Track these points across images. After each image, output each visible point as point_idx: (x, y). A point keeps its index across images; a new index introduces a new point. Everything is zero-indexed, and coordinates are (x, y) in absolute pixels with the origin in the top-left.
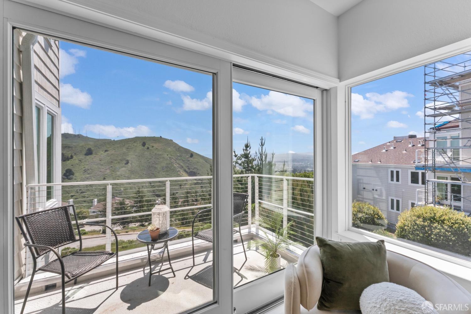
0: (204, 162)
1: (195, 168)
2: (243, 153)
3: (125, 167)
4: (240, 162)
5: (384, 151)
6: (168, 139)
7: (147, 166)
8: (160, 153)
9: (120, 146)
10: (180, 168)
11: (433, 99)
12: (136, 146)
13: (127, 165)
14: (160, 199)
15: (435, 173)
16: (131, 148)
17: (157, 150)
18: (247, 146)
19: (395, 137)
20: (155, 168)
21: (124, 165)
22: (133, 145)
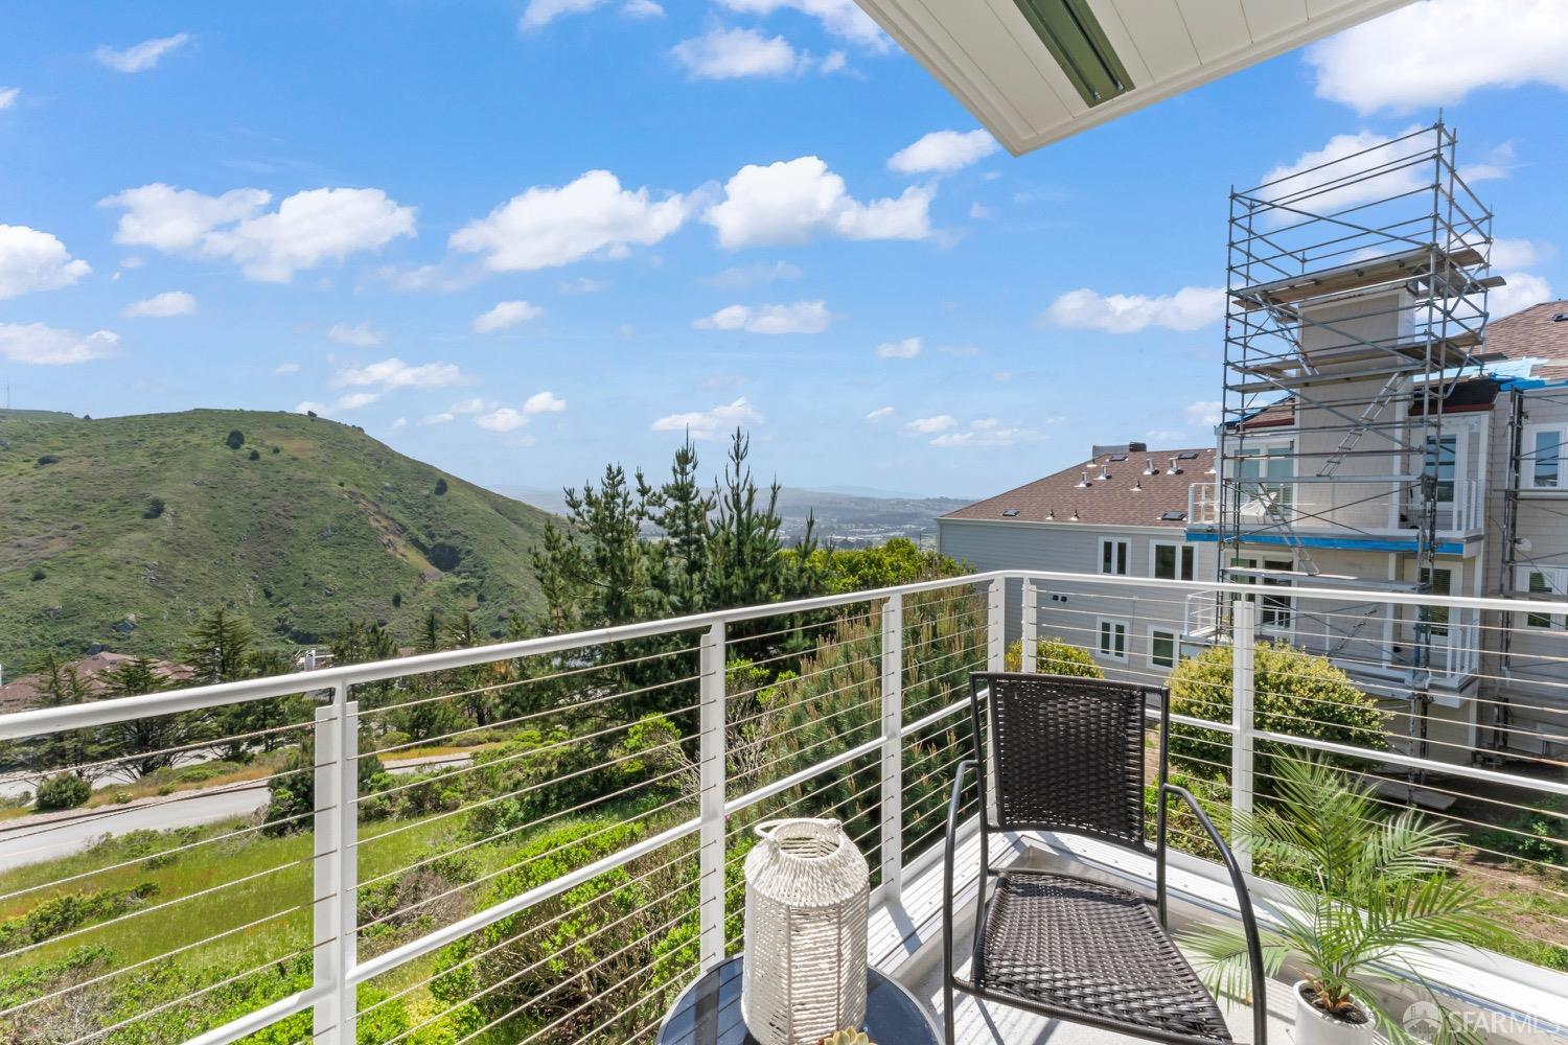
0: (493, 511)
1: (454, 533)
2: (671, 482)
3: (146, 529)
4: (658, 512)
5: (1082, 485)
6: (343, 422)
7: (251, 525)
8: (310, 475)
9: (120, 443)
10: (394, 534)
11: (1242, 341)
12: (199, 445)
13: (155, 520)
14: (313, 652)
15: (1237, 548)
16: (175, 454)
17: (296, 463)
18: (684, 458)
19: (1095, 449)
20: (290, 532)
21: (138, 519)
22: (185, 442)
